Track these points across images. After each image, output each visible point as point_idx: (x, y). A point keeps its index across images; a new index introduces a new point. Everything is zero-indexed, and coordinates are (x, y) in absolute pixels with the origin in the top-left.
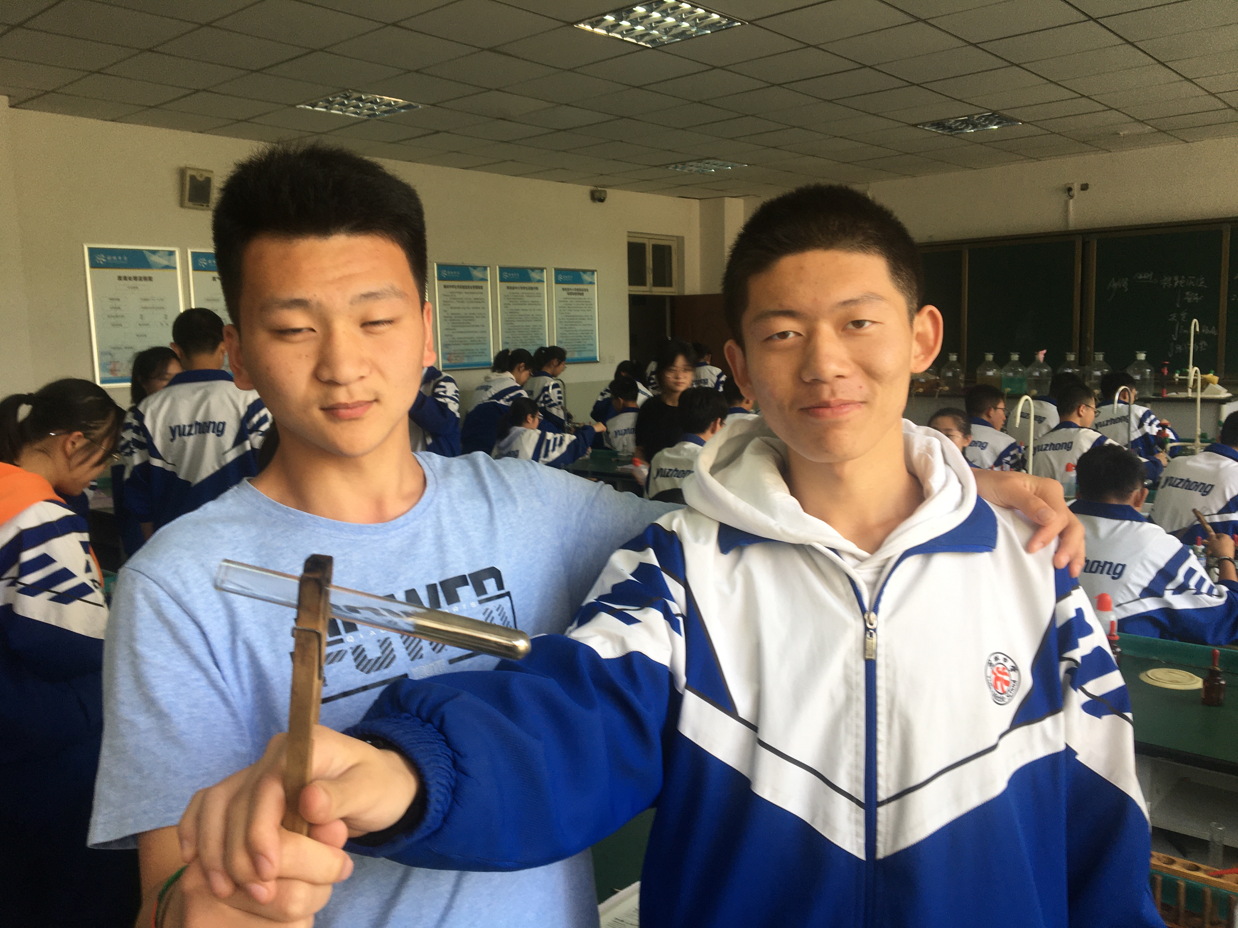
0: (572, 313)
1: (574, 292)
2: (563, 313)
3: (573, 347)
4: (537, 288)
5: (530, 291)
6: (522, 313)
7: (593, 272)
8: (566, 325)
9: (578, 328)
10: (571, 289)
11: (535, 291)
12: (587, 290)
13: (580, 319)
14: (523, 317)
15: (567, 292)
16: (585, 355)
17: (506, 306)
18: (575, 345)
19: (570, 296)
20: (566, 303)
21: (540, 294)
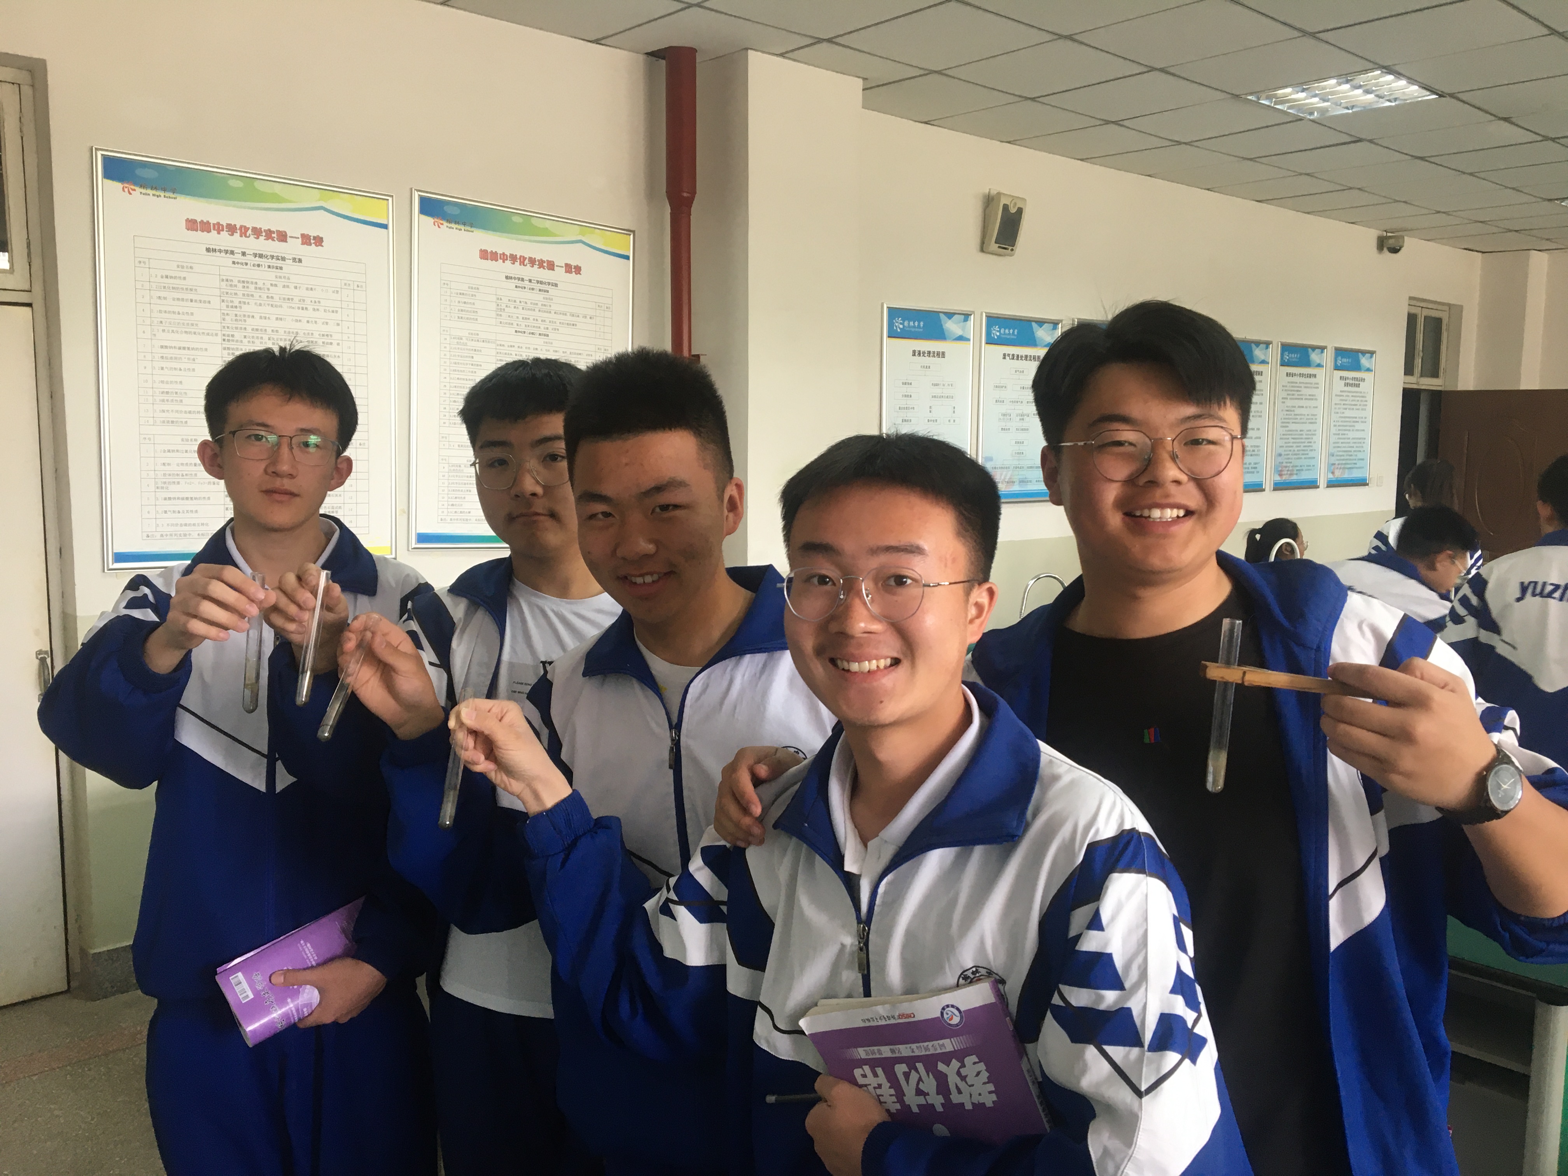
0: (1348, 413)
1: (1351, 382)
2: (1338, 413)
3: (1344, 462)
4: (1315, 376)
5: (1309, 380)
6: (1298, 411)
7: (1372, 353)
8: (1339, 430)
9: (1351, 435)
10: (1348, 378)
11: (1312, 380)
12: (1363, 380)
13: (1354, 422)
14: (1298, 417)
15: (1344, 382)
16: (1356, 474)
17: (1284, 400)
18: (1347, 459)
19: (1346, 389)
20: (1341, 398)
21: (1317, 384)
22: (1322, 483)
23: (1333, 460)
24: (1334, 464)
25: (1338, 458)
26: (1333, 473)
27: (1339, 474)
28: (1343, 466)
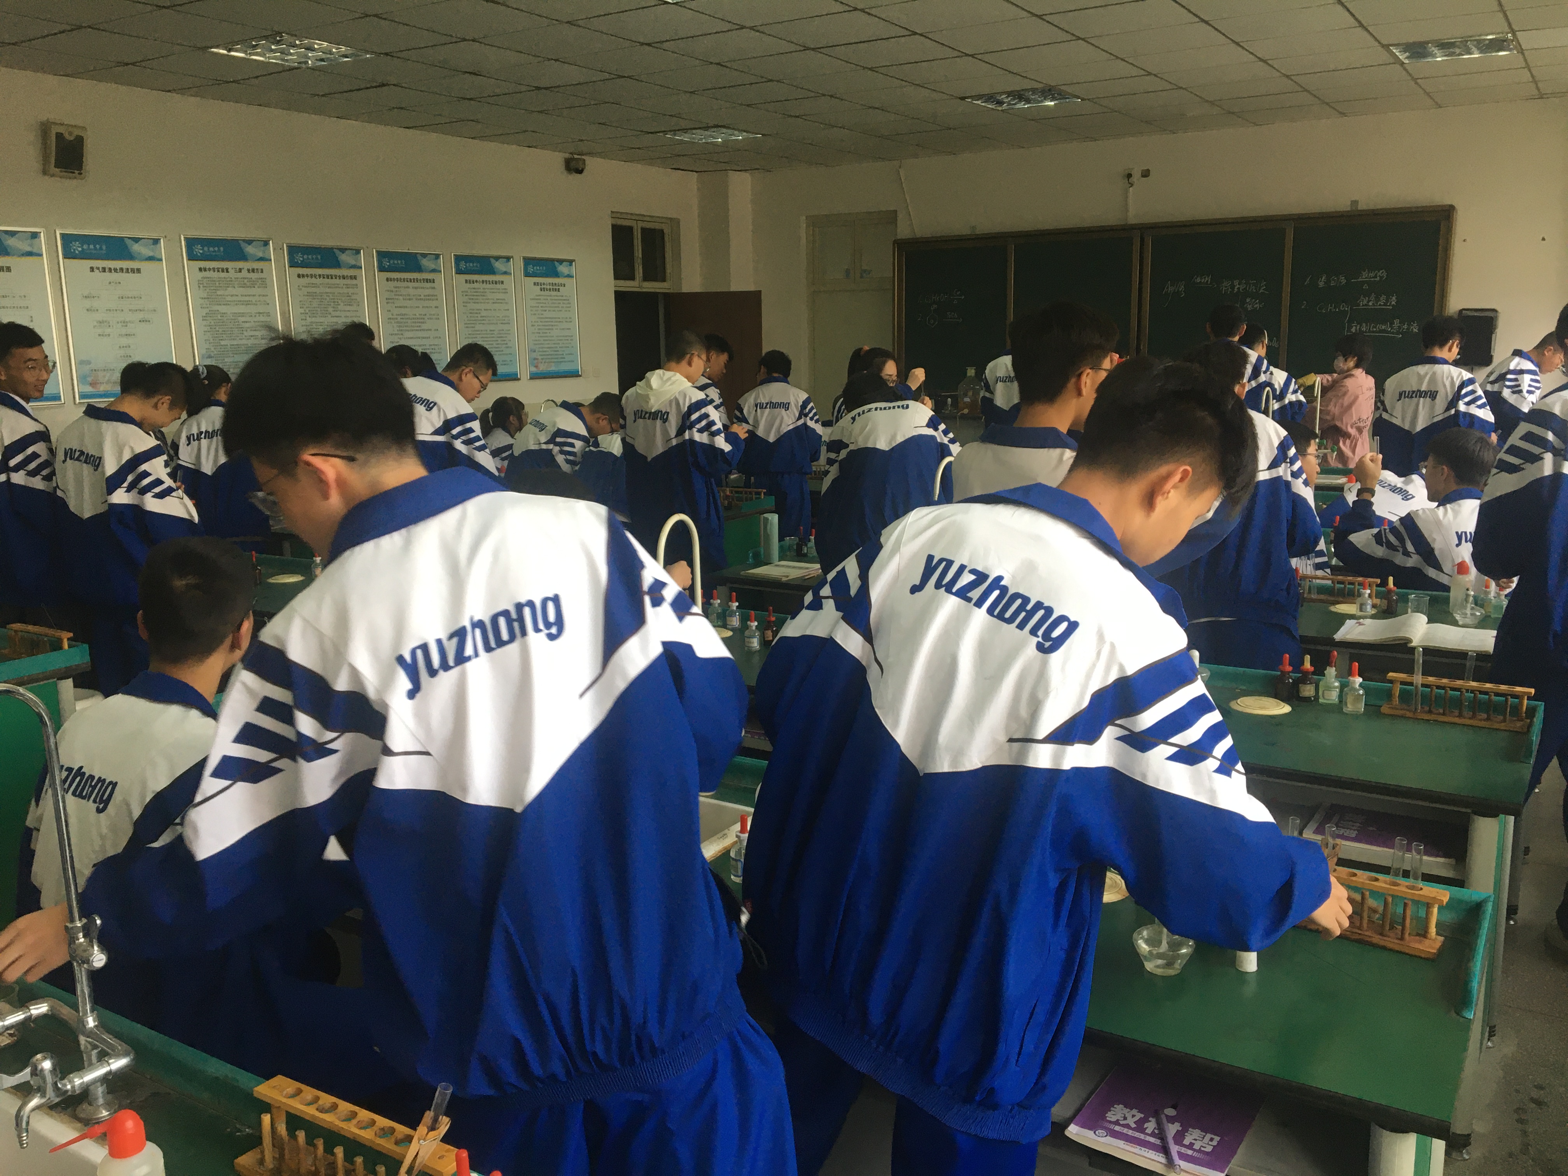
0: (547, 314)
1: (548, 287)
2: (535, 314)
3: (549, 357)
4: (502, 283)
5: (494, 286)
6: (484, 313)
7: (571, 262)
8: (539, 329)
9: (554, 333)
10: (544, 284)
11: (498, 286)
12: (564, 285)
13: (557, 322)
14: (487, 319)
15: (540, 287)
16: (565, 367)
17: (465, 304)
18: (551, 355)
19: (543, 293)
20: (539, 301)
21: (505, 289)
22: (525, 375)
23: (534, 355)
24: (537, 359)
25: (541, 353)
26: (536, 367)
27: (543, 368)
28: (547, 361)
